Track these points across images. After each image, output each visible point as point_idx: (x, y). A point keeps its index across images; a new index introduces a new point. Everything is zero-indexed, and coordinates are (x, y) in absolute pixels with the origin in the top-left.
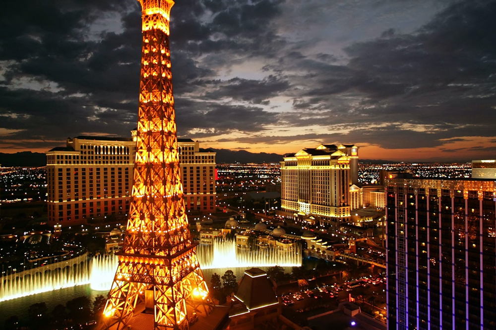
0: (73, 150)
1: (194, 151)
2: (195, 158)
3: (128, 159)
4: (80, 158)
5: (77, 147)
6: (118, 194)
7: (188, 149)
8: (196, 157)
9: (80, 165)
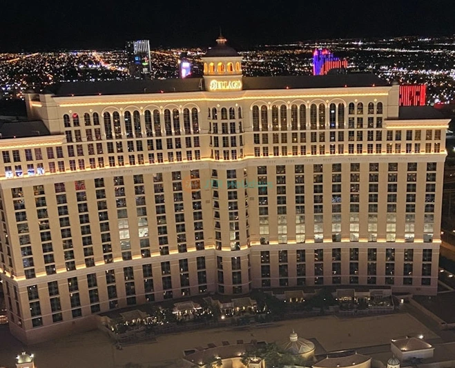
0: (46, 132)
1: (384, 116)
2: (384, 136)
3: (197, 145)
4: (65, 152)
5: (55, 124)
6: (177, 244)
7: (366, 109)
8: (390, 133)
9: (68, 175)
